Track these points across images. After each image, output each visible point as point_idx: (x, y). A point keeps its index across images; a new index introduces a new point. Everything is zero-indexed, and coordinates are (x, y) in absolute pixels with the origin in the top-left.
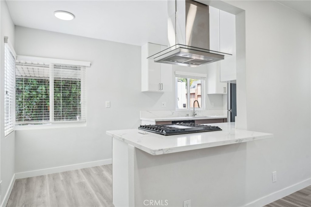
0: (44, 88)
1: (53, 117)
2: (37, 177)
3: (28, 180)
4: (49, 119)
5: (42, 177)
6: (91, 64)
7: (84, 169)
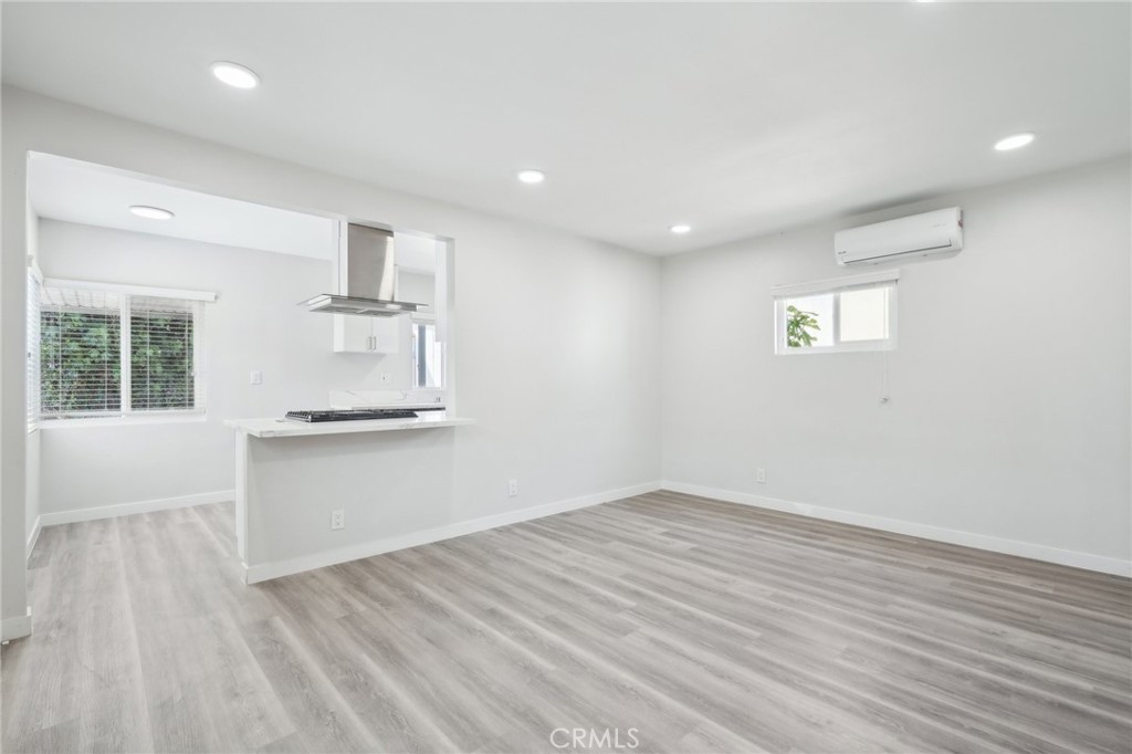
0: (106, 335)
1: (130, 404)
2: (93, 522)
3: (71, 527)
4: (119, 407)
5: (104, 523)
6: (216, 298)
7: (201, 507)
